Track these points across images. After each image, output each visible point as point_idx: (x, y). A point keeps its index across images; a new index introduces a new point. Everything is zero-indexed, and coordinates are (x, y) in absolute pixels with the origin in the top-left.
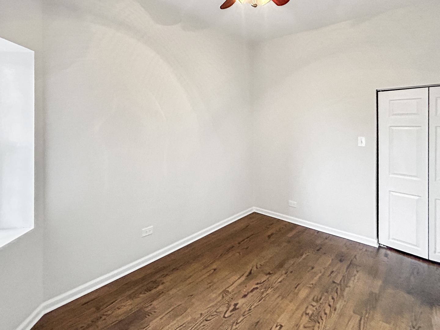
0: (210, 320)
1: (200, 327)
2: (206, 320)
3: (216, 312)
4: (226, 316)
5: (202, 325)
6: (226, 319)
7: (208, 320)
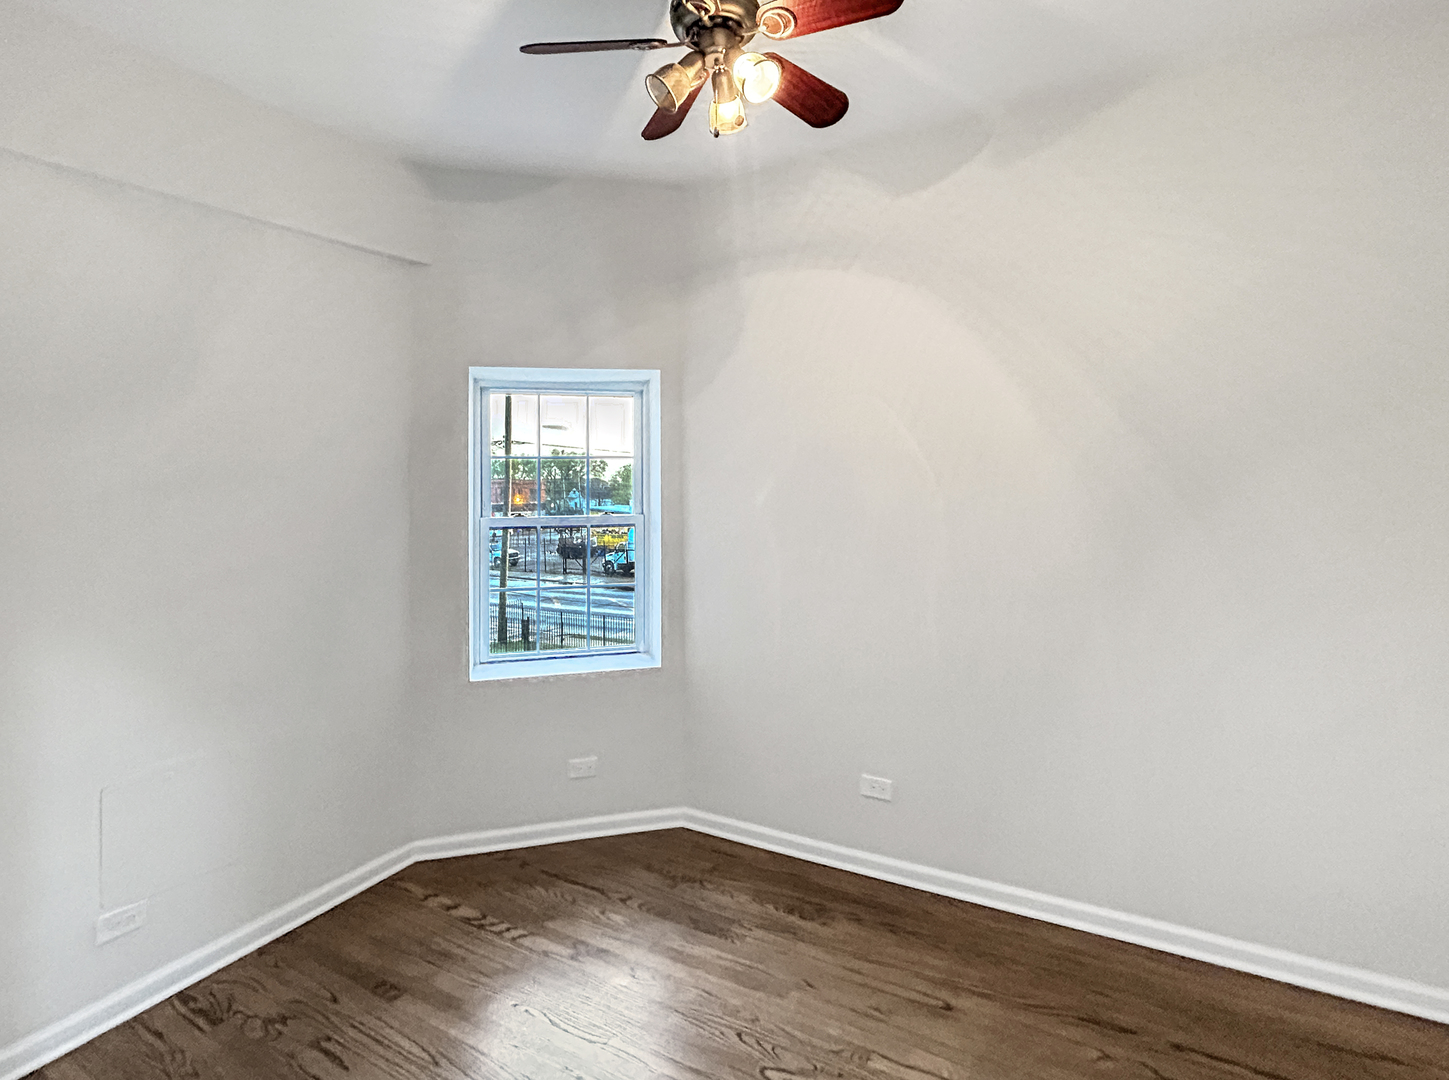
0: (745, 1042)
1: (716, 1029)
2: (739, 1035)
3: (773, 1049)
4: (768, 1073)
5: (723, 1029)
6: (758, 1075)
7: (741, 1039)
